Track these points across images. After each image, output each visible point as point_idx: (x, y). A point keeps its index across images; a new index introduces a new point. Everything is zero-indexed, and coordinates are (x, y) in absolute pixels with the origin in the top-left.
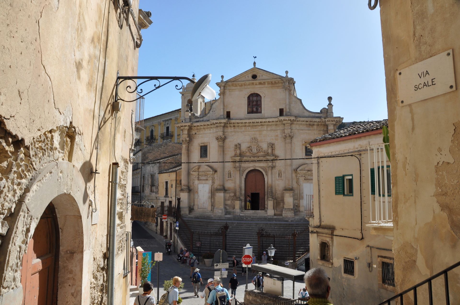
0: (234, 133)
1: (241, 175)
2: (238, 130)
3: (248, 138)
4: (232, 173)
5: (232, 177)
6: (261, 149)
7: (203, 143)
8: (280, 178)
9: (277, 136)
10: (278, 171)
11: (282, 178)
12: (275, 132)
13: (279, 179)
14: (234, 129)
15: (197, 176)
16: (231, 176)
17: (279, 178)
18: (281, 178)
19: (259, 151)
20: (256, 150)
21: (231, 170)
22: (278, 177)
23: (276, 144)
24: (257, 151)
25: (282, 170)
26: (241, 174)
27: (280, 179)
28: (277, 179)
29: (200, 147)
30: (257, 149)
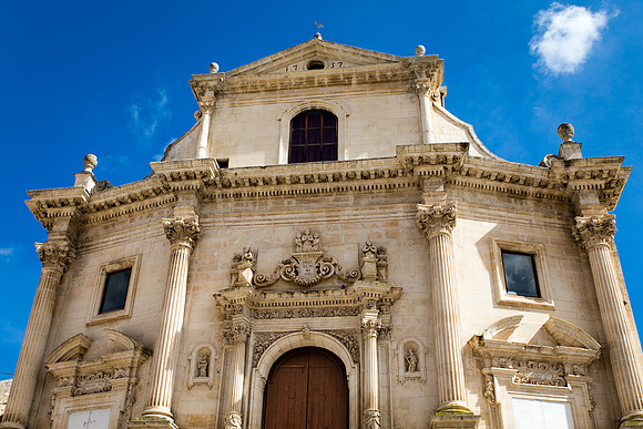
0: (236, 219)
1: (250, 365)
2: (251, 207)
3: (286, 234)
4: (213, 357)
5: (211, 374)
6: (335, 265)
7: (118, 262)
8: (410, 374)
9: (395, 223)
10: (401, 347)
11: (421, 373)
12: (387, 210)
13: (407, 378)
14: (237, 205)
15: (72, 381)
16: (207, 370)
17: (407, 374)
18: (417, 374)
19: (327, 274)
20: (313, 270)
21: (211, 348)
22: (402, 370)
23: (390, 250)
24: (319, 272)
25: (419, 343)
26: (250, 360)
27: (413, 379)
28: (402, 379)
29: (104, 277)
30: (318, 267)
